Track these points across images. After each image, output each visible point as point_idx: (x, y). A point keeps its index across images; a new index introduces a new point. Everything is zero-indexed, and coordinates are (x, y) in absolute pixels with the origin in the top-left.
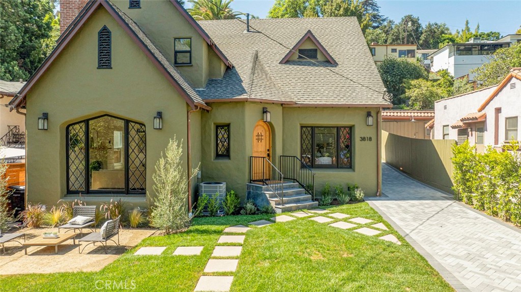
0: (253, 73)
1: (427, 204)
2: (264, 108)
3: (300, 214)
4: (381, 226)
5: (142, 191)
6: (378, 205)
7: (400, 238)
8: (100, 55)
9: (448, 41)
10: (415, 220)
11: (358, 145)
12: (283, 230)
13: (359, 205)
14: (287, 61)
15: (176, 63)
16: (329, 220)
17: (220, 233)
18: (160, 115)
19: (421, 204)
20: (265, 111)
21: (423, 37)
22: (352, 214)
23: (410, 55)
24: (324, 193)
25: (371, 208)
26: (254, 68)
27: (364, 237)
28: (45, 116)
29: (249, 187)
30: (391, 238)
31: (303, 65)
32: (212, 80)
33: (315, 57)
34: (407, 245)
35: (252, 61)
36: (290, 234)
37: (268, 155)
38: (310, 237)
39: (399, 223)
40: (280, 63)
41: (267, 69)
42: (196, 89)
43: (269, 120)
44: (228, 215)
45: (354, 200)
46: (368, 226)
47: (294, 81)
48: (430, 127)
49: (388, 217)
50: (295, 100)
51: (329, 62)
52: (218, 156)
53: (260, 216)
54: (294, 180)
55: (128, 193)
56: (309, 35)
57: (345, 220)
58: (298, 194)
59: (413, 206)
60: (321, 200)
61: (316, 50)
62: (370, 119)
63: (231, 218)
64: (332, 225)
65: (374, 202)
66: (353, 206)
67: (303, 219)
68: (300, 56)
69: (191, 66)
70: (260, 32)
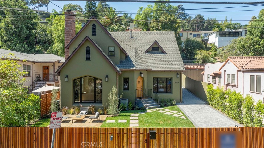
0: (136, 58)
1: (197, 106)
2: (141, 72)
3: (154, 110)
4: (181, 113)
5: (100, 102)
6: (180, 106)
7: (186, 117)
8: (86, 56)
9: (217, 27)
10: (192, 111)
11: (174, 85)
12: (150, 115)
13: (174, 106)
14: (147, 52)
15: (109, 55)
16: (164, 112)
17: (130, 116)
18: (107, 76)
19: (195, 106)
20: (141, 73)
21: (205, 25)
22: (171, 110)
23: (198, 36)
24: (162, 102)
25: (178, 108)
26: (136, 56)
27: (175, 117)
28: (67, 77)
29: (136, 100)
30: (184, 117)
31: (153, 53)
32: (121, 61)
33: (158, 50)
34: (188, 119)
35: (135, 52)
36: (152, 116)
37: (142, 88)
38: (158, 117)
39: (187, 113)
40: (145, 53)
41: (140, 55)
42: (117, 65)
43: (142, 76)
44: (130, 110)
45: (172, 105)
46: (176, 113)
47: (150, 60)
48: (203, 74)
49: (183, 111)
50: (151, 68)
51: (163, 52)
52: (124, 89)
53: (141, 110)
54: (151, 98)
55: (95, 103)
56: (156, 42)
57: (169, 112)
58: (153, 102)
59: (192, 107)
60: (161, 105)
61: (158, 48)
62: (178, 75)
63: (132, 111)
64: (165, 113)
65: (179, 105)
66: (172, 107)
67: (155, 111)
68: (152, 50)
69: (115, 57)
70: (136, 38)
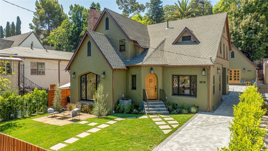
0: (154, 51)
2: (151, 68)
7: (172, 131)
8: (88, 52)
11: (199, 85)
14: (176, 43)
15: (120, 50)
16: (160, 120)
17: (112, 119)
18: (104, 73)
25: (191, 117)
26: (157, 49)
28: (74, 73)
29: (142, 102)
33: (190, 40)
34: (168, 135)
40: (173, 44)
42: (127, 61)
43: (152, 73)
46: (170, 125)
51: (196, 42)
52: (133, 88)
54: (163, 101)
56: (186, 29)
57: (166, 121)
61: (190, 36)
62: (204, 72)
68: (183, 40)
69: (125, 51)
70: (173, 28)
